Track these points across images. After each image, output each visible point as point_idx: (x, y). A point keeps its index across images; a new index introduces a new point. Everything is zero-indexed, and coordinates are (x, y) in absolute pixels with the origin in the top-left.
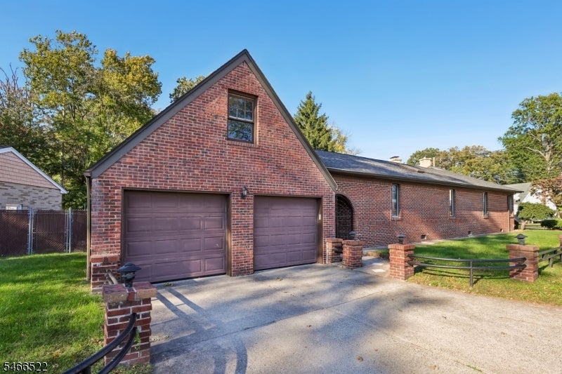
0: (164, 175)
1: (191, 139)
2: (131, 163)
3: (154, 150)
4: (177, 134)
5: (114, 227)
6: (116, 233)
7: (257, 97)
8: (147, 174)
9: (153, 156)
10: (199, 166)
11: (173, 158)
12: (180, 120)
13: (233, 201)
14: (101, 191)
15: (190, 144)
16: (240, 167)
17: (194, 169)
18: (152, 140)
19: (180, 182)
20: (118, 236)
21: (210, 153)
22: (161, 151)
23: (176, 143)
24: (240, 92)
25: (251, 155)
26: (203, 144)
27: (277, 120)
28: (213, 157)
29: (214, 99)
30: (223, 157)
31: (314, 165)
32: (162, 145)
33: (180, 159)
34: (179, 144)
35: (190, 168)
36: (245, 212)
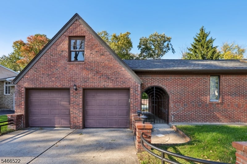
0: (40, 81)
1: (50, 64)
2: (28, 78)
3: (36, 71)
4: (45, 63)
5: (22, 103)
6: (23, 105)
7: (85, 36)
8: (33, 82)
9: (35, 74)
10: (55, 76)
11: (43, 74)
12: (46, 56)
13: (71, 92)
14: (17, 89)
15: (50, 67)
16: (74, 75)
17: (52, 78)
18: (35, 67)
19: (46, 84)
20: (23, 107)
21: (60, 70)
22: (38, 71)
23: (44, 67)
24: (74, 36)
25: (81, 68)
26: (56, 66)
27: (96, 46)
28: (61, 71)
29: (61, 43)
30: (66, 71)
31: (123, 69)
32: (39, 68)
33: (46, 74)
34: (46, 67)
35: (50, 78)
36: (78, 97)
